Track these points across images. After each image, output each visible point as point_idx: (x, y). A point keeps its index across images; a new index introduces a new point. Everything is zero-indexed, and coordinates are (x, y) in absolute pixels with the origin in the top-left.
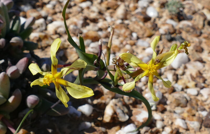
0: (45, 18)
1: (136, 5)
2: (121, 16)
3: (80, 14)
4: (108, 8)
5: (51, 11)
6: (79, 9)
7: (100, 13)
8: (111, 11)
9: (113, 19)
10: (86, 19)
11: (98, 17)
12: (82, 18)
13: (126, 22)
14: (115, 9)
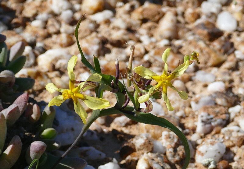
0: (33, 45)
1: (198, 10)
2: (167, 34)
3: (94, 34)
4: (144, 21)
5: (41, 32)
6: (91, 26)
7: (130, 30)
8: (149, 24)
9: (153, 39)
10: (104, 42)
11: (126, 37)
12: (97, 40)
13: (177, 43)
14: (157, 22)
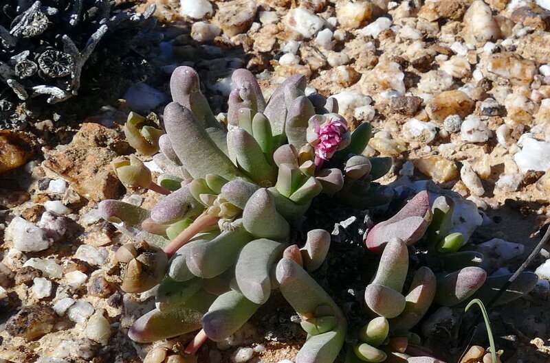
4: (442, 21)
7: (428, 40)
9: (468, 46)
13: (505, 43)
14: (461, 19)
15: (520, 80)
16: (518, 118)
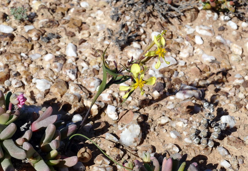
15: (18, 61)
16: (26, 74)
